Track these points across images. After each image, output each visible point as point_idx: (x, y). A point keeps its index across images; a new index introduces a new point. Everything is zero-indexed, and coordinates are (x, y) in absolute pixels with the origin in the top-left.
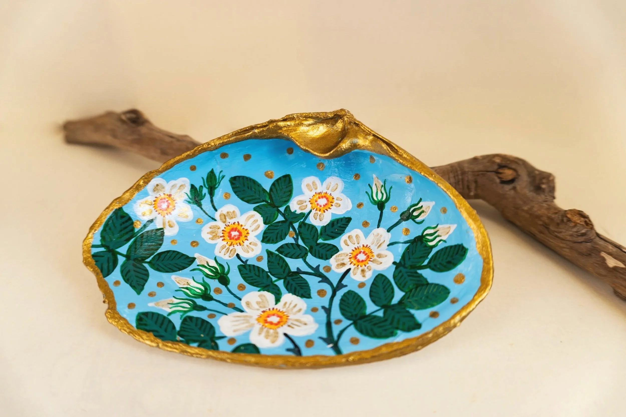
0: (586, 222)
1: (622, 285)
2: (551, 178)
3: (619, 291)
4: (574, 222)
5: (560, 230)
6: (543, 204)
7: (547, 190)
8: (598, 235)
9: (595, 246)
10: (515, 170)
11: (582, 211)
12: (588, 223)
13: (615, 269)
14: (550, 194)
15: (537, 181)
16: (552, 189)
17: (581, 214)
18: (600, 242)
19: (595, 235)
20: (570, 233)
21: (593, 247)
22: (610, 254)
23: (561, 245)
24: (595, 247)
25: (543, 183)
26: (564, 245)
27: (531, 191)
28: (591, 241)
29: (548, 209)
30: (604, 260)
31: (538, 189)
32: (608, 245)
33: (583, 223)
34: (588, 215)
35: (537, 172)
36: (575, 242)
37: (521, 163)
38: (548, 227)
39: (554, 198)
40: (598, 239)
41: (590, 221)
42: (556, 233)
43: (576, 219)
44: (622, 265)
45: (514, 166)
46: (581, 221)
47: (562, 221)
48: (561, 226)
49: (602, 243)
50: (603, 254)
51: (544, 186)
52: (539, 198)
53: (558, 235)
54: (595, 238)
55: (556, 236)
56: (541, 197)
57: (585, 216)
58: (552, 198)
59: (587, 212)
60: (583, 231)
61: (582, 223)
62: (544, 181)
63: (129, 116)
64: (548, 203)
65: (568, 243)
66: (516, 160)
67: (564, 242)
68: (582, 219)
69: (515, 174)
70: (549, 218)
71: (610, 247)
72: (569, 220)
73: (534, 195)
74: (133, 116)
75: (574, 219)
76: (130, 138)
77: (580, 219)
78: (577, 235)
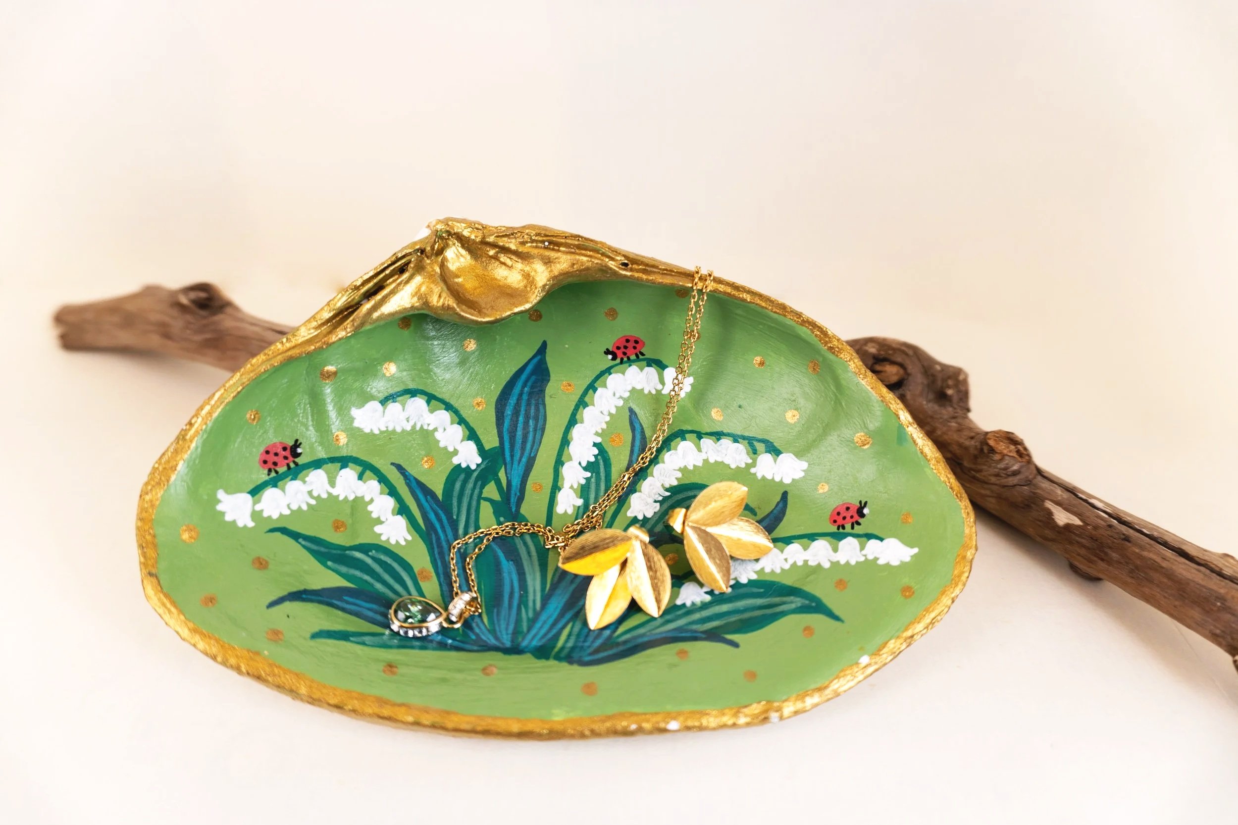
0: (1018, 452)
1: (1079, 555)
2: (961, 377)
3: (1076, 563)
4: (1000, 453)
5: (979, 467)
6: (950, 422)
7: (955, 399)
8: (1039, 472)
9: (1036, 491)
10: (901, 365)
11: (1012, 433)
12: (1023, 453)
13: (1068, 527)
14: (961, 404)
15: (939, 383)
16: (964, 395)
17: (1011, 439)
18: (1043, 483)
19: (1035, 472)
20: (995, 472)
21: (1031, 492)
22: (1058, 503)
23: (983, 492)
24: (1034, 493)
25: (949, 387)
26: (988, 492)
27: (929, 401)
28: (1029, 482)
29: (959, 430)
30: (1050, 514)
31: (941, 397)
32: (1055, 487)
33: (1015, 455)
34: (1022, 440)
35: (938, 368)
36: (1004, 486)
37: (911, 352)
38: (961, 462)
39: (968, 410)
40: (1039, 478)
41: (1025, 449)
42: (973, 472)
43: (1002, 447)
44: (1077, 522)
45: (899, 359)
46: (1010, 451)
47: (982, 450)
48: (979, 460)
49: (1045, 484)
50: (1049, 505)
51: (950, 392)
52: (944, 412)
53: (978, 475)
54: (1035, 478)
55: (974, 477)
56: (947, 412)
57: (1017, 441)
58: (965, 411)
59: (1020, 434)
60: (1015, 468)
61: (1011, 454)
62: (950, 382)
63: (193, 295)
64: (960, 420)
65: (994, 488)
66: (904, 348)
67: (986, 486)
68: (1012, 447)
69: (901, 371)
70: (960, 445)
71: (1059, 491)
72: (992, 450)
73: (936, 407)
74: (203, 295)
75: (1000, 448)
76: (199, 338)
77: (1008, 447)
78: (1006, 474)
